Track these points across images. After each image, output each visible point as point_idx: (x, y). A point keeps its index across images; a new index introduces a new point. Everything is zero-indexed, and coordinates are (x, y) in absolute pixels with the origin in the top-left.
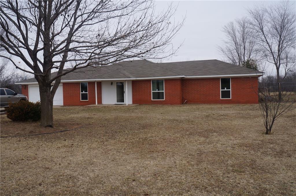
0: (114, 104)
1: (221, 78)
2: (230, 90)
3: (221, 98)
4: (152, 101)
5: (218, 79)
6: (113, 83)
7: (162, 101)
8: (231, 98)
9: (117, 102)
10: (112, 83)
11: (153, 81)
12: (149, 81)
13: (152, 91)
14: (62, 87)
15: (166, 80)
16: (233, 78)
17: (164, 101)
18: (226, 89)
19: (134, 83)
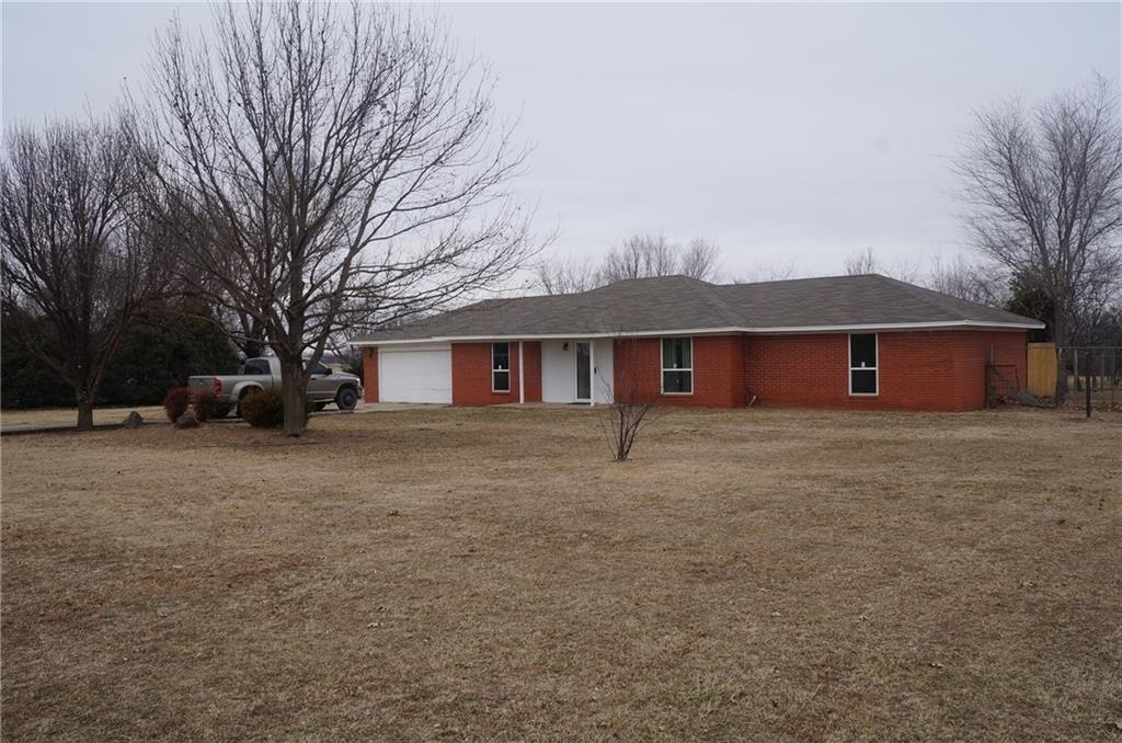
0: (571, 402)
1: (854, 333)
2: (876, 368)
3: (850, 393)
4: (662, 396)
5: (842, 335)
6: (570, 347)
7: (688, 397)
8: (877, 394)
9: (578, 397)
10: (566, 345)
11: (668, 340)
12: (655, 339)
13: (662, 370)
14: (450, 354)
15: (698, 338)
16: (884, 334)
17: (691, 397)
18: (863, 367)
19: (621, 347)
